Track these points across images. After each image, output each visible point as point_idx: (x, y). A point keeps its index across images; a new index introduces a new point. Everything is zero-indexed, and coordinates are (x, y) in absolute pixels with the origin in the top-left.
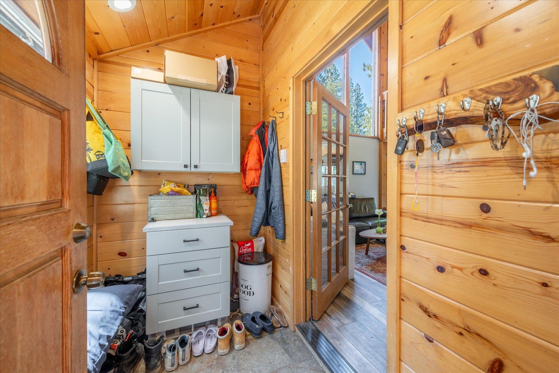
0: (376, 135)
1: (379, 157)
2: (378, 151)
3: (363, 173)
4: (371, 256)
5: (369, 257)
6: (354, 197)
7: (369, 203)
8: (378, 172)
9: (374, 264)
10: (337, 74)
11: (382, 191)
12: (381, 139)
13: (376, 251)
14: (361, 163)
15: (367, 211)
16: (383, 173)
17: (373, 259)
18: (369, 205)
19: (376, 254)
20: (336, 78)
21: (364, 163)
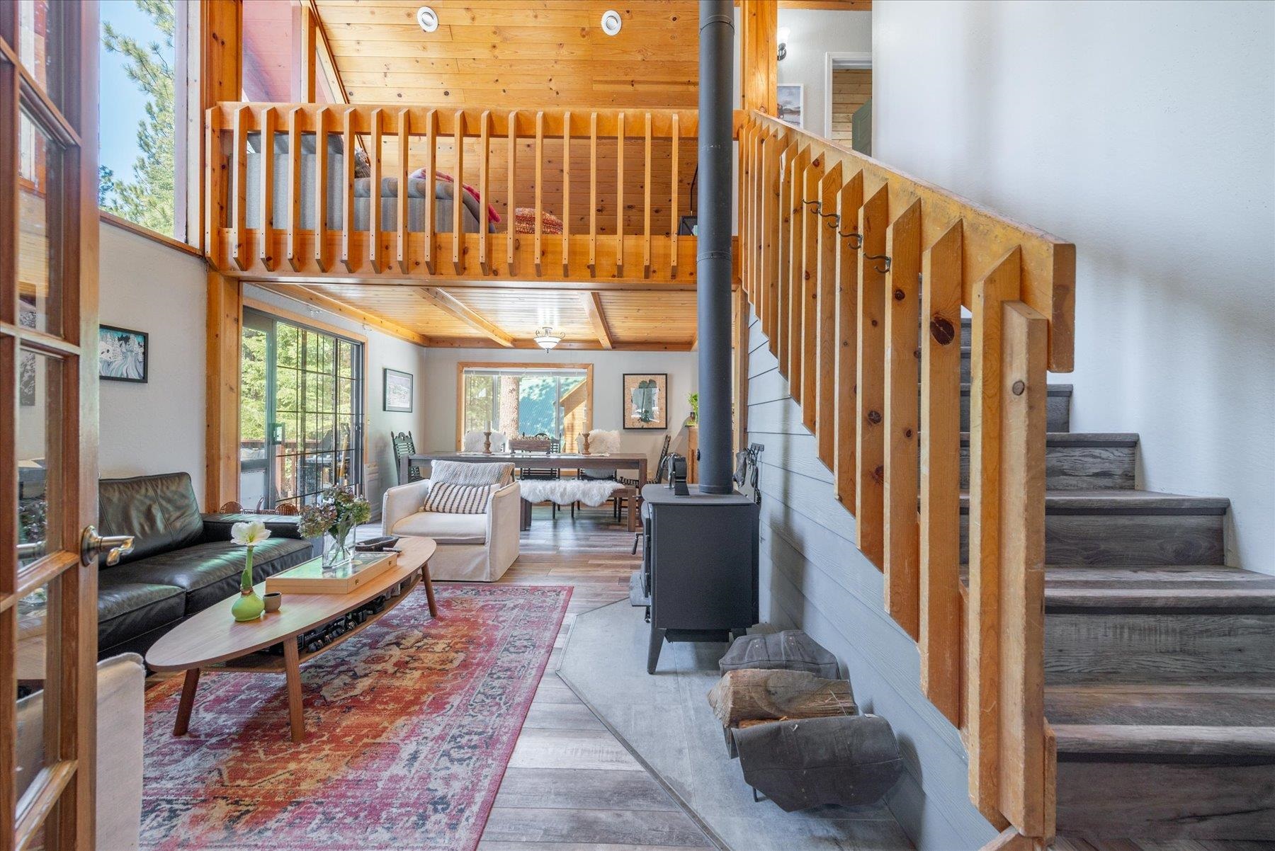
0: (195, 242)
1: (209, 326)
2: (204, 302)
4: (204, 729)
5: (197, 743)
7: (169, 494)
8: (204, 379)
9: (236, 774)
11: (222, 447)
12: (215, 261)
13: (221, 693)
14: (124, 335)
15: (160, 525)
16: (223, 383)
17: (223, 744)
18: (169, 501)
19: (228, 711)
21: (140, 339)
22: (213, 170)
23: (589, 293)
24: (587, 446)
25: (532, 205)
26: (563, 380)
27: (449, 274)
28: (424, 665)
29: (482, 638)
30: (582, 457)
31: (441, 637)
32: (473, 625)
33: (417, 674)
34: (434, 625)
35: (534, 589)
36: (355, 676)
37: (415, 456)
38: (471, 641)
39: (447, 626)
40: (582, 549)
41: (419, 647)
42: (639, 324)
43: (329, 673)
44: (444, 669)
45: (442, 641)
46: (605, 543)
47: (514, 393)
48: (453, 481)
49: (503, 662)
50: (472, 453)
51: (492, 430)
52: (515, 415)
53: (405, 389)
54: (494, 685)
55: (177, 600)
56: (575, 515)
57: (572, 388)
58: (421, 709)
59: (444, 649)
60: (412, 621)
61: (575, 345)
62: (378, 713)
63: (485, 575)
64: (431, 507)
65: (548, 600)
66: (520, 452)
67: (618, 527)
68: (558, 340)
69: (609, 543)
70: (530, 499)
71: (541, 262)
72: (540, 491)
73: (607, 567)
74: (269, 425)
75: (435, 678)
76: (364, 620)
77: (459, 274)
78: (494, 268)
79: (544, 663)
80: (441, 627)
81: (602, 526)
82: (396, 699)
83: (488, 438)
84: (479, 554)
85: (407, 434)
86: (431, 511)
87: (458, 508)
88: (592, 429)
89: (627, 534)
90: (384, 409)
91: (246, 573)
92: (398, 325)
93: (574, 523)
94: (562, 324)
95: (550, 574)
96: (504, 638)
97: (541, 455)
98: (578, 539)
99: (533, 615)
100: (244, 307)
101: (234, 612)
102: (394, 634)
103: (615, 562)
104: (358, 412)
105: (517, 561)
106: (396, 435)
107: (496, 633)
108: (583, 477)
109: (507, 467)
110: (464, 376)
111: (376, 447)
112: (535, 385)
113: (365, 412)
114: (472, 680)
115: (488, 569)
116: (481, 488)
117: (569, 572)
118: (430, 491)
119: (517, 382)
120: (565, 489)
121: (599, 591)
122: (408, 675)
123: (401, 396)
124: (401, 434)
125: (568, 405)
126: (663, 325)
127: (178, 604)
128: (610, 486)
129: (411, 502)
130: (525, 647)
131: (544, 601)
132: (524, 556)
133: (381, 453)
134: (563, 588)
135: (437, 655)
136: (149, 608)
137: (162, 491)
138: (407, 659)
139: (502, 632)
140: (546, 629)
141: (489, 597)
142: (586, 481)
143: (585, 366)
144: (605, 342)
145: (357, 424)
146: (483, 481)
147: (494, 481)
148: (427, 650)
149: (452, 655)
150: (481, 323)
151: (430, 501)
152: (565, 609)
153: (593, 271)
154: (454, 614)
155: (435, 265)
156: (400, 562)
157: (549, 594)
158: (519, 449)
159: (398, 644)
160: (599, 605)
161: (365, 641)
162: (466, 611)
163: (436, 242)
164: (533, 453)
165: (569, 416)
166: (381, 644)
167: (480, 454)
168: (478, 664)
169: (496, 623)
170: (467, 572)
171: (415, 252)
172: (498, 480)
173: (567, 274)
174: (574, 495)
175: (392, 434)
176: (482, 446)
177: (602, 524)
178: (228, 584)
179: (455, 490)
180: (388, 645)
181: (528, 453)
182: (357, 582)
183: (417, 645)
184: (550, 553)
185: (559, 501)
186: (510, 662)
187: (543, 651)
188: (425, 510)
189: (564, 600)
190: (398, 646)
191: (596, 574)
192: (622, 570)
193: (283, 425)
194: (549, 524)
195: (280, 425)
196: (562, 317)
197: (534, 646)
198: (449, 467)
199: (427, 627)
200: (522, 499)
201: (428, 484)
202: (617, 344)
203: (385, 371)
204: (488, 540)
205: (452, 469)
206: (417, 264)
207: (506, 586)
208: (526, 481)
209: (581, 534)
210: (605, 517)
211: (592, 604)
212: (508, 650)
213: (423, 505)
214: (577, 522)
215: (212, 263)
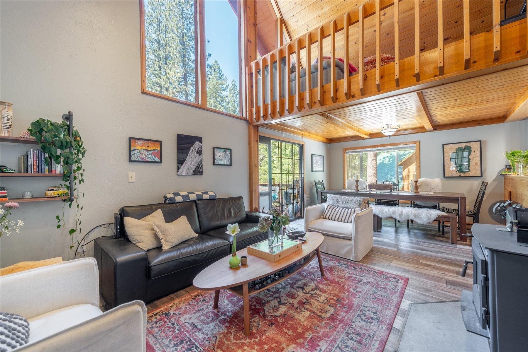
0: (244, 116)
1: (249, 144)
2: (248, 136)
3: (228, 164)
5: (217, 316)
6: (214, 197)
7: (236, 204)
8: (248, 164)
10: (221, 74)
11: (253, 187)
14: (225, 149)
16: (253, 164)
17: (224, 321)
18: (236, 206)
20: (221, 78)
21: (229, 151)
22: (249, 88)
23: (415, 93)
24: (417, 188)
25: (374, 54)
26: (401, 153)
27: (330, 104)
28: (312, 309)
29: (345, 301)
30: (413, 194)
31: (323, 291)
32: (342, 289)
33: (307, 313)
34: (321, 282)
35: (381, 273)
36: (280, 303)
37: (325, 191)
38: (339, 300)
39: (327, 285)
40: (415, 250)
41: (312, 294)
42: (457, 110)
43: (271, 296)
44: (320, 316)
45: (324, 294)
46: (433, 249)
47: (374, 161)
48: (337, 205)
49: (356, 326)
50: (349, 190)
51: (360, 179)
52: (375, 171)
53: (321, 162)
54: (348, 344)
55: (226, 247)
56: (409, 226)
57: (407, 157)
58: (303, 343)
59: (324, 301)
60: (312, 276)
61: (407, 132)
62: (283, 334)
63: (352, 257)
64: (326, 217)
65: (390, 284)
66: (375, 190)
67: (442, 239)
68: (395, 130)
69: (436, 250)
70: (380, 216)
71: (381, 82)
72: (386, 212)
73: (435, 268)
74: (269, 179)
75: (315, 321)
76: (283, 276)
77: (334, 102)
78: (352, 94)
79: (385, 340)
80: (325, 284)
81: (428, 236)
82: (294, 329)
83: (357, 183)
84: (349, 245)
85: (321, 181)
86: (326, 218)
87: (338, 219)
88: (420, 178)
89: (450, 245)
90: (312, 171)
91: (234, 246)
92: (316, 135)
93: (409, 232)
94: (398, 120)
95: (392, 264)
96: (359, 306)
97: (387, 192)
98: (412, 243)
99: (379, 293)
100: (259, 136)
101: (230, 263)
102: (303, 281)
103: (442, 266)
104: (302, 173)
105: (372, 250)
106: (317, 182)
107: (354, 299)
108: (415, 206)
109: (365, 199)
110: (346, 154)
111: (309, 186)
112: (386, 156)
113: (304, 173)
114: (335, 333)
115: (353, 254)
116: (350, 210)
117: (406, 266)
118: (326, 209)
119: (376, 155)
120: (402, 212)
121: (429, 287)
122: (302, 313)
123: (319, 165)
124: (319, 181)
125: (405, 164)
126: (479, 107)
127: (227, 248)
128: (434, 213)
129: (317, 214)
130: (372, 318)
131: (387, 284)
132: (376, 248)
133: (311, 189)
134: (401, 278)
135: (320, 304)
136: (217, 249)
137: (234, 202)
138: (305, 301)
139: (358, 300)
140: (387, 308)
141: (353, 271)
142: (417, 208)
143: (415, 143)
144: (429, 126)
145: (301, 177)
146: (351, 206)
147: (357, 206)
148: (315, 298)
149: (327, 307)
150: (352, 128)
151: (326, 214)
152: (402, 295)
153: (418, 77)
154: (333, 278)
155: (323, 101)
156: (304, 247)
157: (390, 279)
158: (374, 189)
159: (303, 289)
160: (430, 300)
161: (290, 281)
162: (339, 277)
163: (323, 90)
164: (382, 191)
165: (406, 170)
166: (296, 286)
167: (353, 191)
168: (341, 321)
169: (355, 292)
170: (342, 252)
171: (314, 97)
172: (359, 206)
173: (398, 84)
174: (408, 216)
175: (315, 181)
176: (354, 187)
177: (430, 235)
178: (244, 242)
179: (337, 210)
180: (299, 287)
181: (379, 191)
182: (280, 256)
183: (311, 292)
184: (393, 249)
185: (398, 218)
186: (361, 328)
187: (385, 327)
188: (323, 218)
189: (402, 288)
190: (303, 290)
191: (427, 272)
192: (448, 274)
193: (274, 179)
194: (393, 230)
195: (273, 179)
196: (398, 116)
197: (378, 320)
198: (335, 198)
199: (318, 282)
200: (375, 216)
201: (325, 205)
202: (437, 127)
203: (312, 155)
204: (353, 238)
205: (336, 199)
206: (315, 103)
207: (363, 266)
208: (377, 206)
209: (414, 239)
210: (431, 230)
211: (424, 297)
212: (360, 317)
213: (323, 215)
214: (411, 231)
215: (249, 122)
